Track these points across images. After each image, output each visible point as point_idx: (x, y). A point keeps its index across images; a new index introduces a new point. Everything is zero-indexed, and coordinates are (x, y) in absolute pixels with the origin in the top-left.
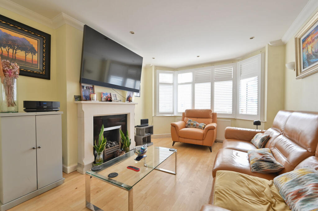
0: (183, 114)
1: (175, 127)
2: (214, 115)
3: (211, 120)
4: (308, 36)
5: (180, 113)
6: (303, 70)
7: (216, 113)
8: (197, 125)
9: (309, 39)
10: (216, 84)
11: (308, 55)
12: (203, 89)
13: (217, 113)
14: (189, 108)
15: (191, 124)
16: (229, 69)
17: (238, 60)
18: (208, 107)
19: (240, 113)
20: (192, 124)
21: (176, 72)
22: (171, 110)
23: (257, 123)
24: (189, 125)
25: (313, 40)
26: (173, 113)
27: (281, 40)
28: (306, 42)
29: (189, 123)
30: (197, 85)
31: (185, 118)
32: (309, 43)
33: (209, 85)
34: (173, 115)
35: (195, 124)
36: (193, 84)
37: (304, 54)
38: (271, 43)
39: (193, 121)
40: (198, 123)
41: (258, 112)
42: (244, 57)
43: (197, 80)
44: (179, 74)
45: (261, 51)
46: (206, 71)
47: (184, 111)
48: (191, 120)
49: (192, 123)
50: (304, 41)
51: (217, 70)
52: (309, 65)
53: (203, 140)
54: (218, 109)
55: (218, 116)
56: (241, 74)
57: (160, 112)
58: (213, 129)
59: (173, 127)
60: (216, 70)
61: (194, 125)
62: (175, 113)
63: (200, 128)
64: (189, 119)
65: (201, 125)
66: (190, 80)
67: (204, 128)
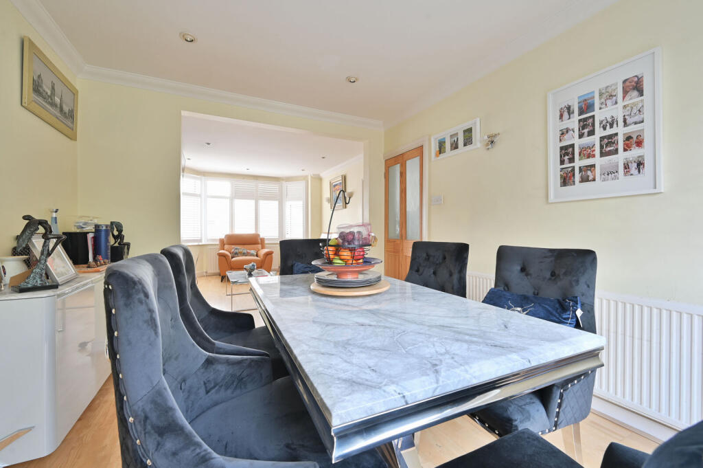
0: (222, 241)
1: (225, 256)
2: (263, 240)
3: (260, 246)
5: (215, 240)
8: (248, 253)
10: (262, 203)
12: (245, 208)
13: (265, 238)
14: (228, 232)
16: (273, 187)
17: (283, 180)
20: (240, 253)
21: (203, 178)
22: (197, 236)
24: (236, 253)
26: (201, 241)
27: (319, 175)
28: (336, 188)
29: (237, 251)
30: (237, 202)
31: (226, 247)
33: (252, 202)
34: (200, 244)
35: (245, 251)
36: (232, 199)
38: (312, 175)
39: (241, 248)
40: (248, 251)
42: (288, 179)
43: (237, 195)
45: (305, 178)
46: (249, 185)
47: (223, 237)
48: (239, 248)
49: (240, 251)
54: (263, 234)
55: (266, 242)
56: (287, 195)
58: (271, 254)
59: (222, 257)
60: (260, 186)
61: (243, 253)
62: (203, 240)
63: (252, 255)
64: (233, 246)
65: (253, 252)
66: (228, 194)
67: (257, 256)
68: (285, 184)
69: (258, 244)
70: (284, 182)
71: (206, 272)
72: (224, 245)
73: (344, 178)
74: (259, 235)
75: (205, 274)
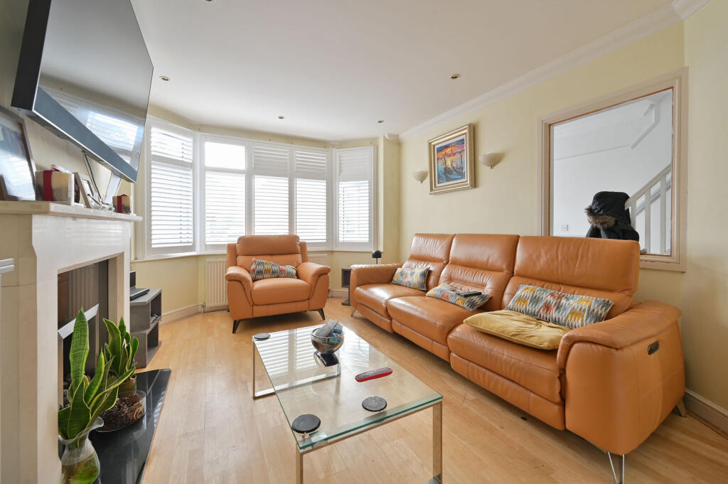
0: (232, 248)
1: (239, 280)
2: (303, 245)
3: (299, 256)
4: (446, 147)
5: (219, 246)
6: (437, 185)
7: (305, 243)
8: (281, 271)
9: (448, 151)
10: (300, 183)
11: (445, 169)
12: (271, 189)
13: (307, 241)
14: (242, 232)
15: (265, 270)
16: (317, 157)
17: (333, 146)
18: (283, 231)
19: (341, 240)
20: (267, 271)
21: (198, 134)
22: (187, 239)
23: (377, 255)
24: (260, 272)
25: (454, 154)
26: (191, 248)
27: (398, 136)
28: (443, 153)
29: (260, 268)
30: (259, 181)
31: (241, 259)
32: (449, 156)
33: (283, 183)
34: (192, 254)
35: (275, 268)
36: (250, 174)
37: (440, 166)
38: (389, 135)
39: (268, 263)
40: (281, 267)
41: (369, 238)
43: (256, 168)
44: (206, 141)
45: (373, 142)
47: (234, 240)
48: (265, 261)
49: (266, 266)
50: (440, 150)
51: (303, 155)
52: (448, 181)
53: (309, 299)
54: (304, 235)
55: (309, 249)
56: (340, 171)
57: (153, 246)
58: (326, 274)
60: (299, 154)
61: (274, 272)
62: (198, 247)
63: (289, 275)
64: (254, 259)
65: (290, 269)
66: (242, 165)
67: (298, 276)
68: (337, 153)
69: (296, 253)
70: (334, 150)
71: (203, 306)
72: (237, 256)
73: (473, 130)
74: (297, 238)
75: (201, 309)
